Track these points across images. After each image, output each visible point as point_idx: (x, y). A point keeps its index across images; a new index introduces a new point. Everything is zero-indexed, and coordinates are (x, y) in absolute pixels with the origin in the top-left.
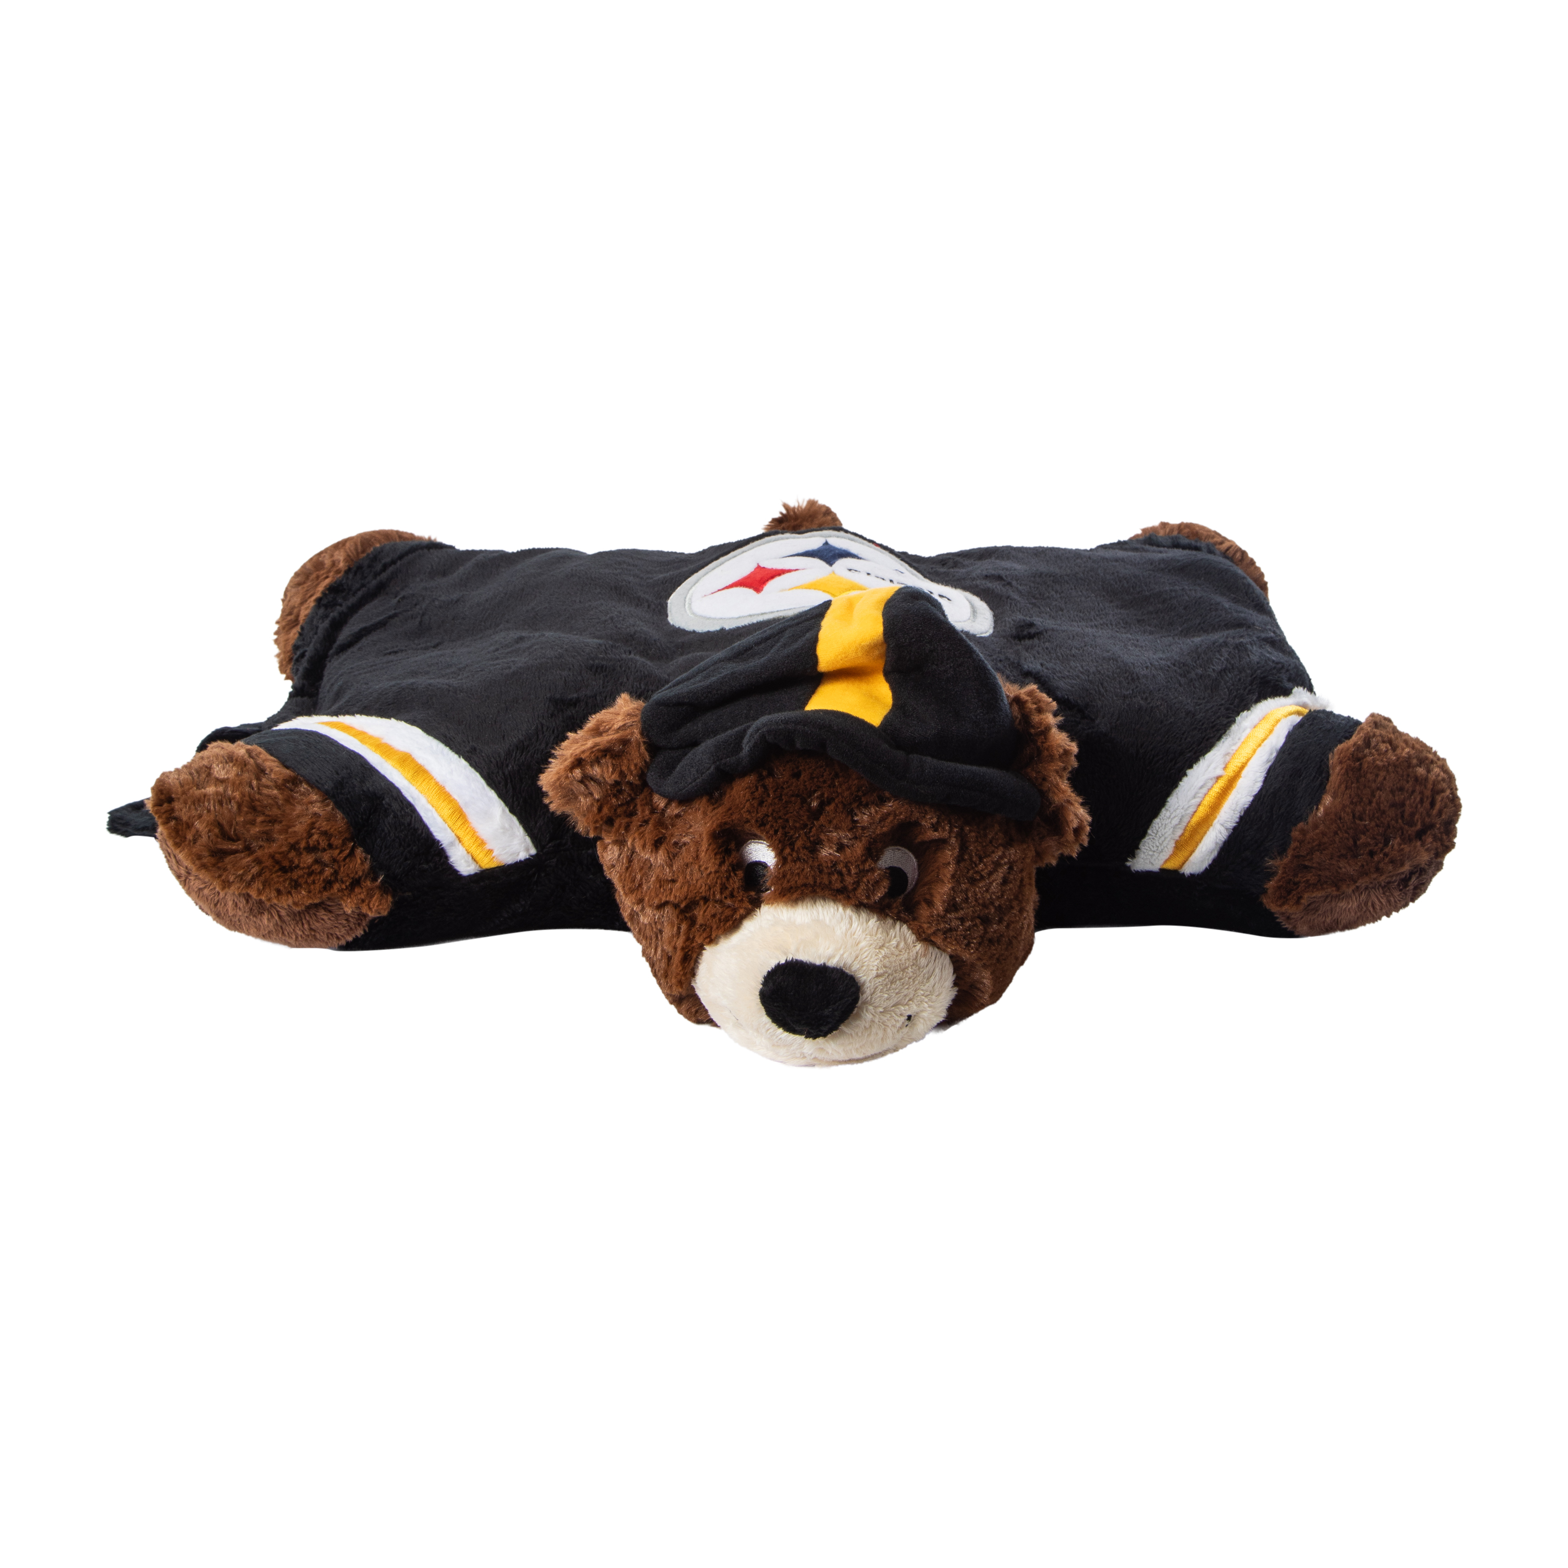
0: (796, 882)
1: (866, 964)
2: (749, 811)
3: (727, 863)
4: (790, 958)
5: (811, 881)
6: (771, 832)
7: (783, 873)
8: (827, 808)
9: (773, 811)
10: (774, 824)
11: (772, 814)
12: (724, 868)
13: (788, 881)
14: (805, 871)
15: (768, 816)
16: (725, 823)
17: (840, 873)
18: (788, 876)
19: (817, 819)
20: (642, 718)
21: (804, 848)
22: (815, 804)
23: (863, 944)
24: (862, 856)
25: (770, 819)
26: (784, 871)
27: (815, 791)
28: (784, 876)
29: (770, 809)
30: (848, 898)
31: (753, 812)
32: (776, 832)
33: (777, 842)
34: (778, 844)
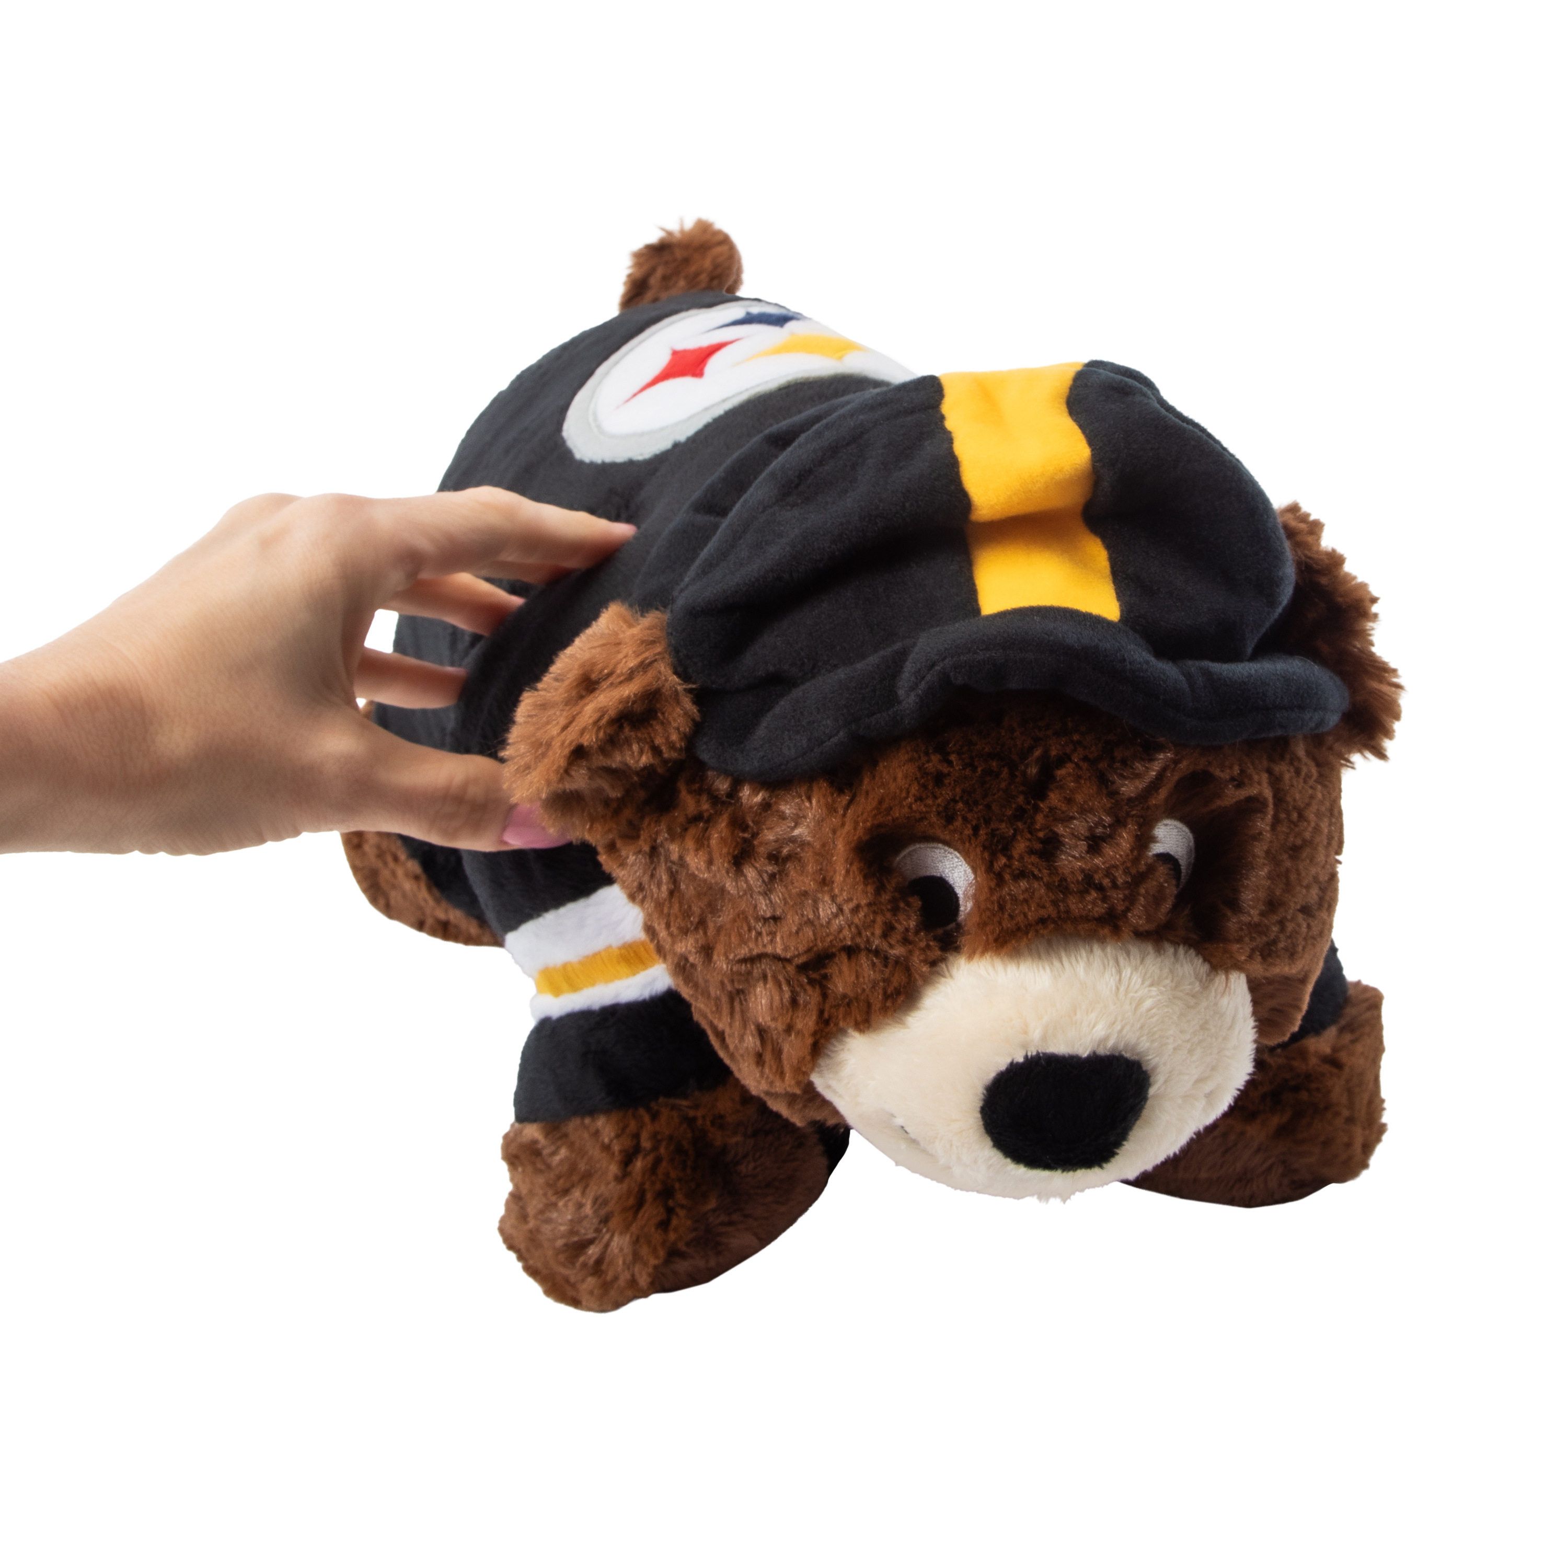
0: (1025, 915)
1: (1157, 1036)
2: (919, 799)
3: (890, 887)
4: (1032, 1052)
5: (1051, 911)
6: (968, 831)
7: (999, 903)
8: (1060, 773)
9: (964, 791)
10: (969, 816)
11: (961, 798)
12: (885, 897)
13: (1011, 917)
14: (1037, 895)
15: (956, 802)
16: (879, 826)
17: (1100, 888)
18: (1008, 906)
19: (1043, 796)
20: (669, 645)
21: (1031, 852)
22: (1033, 771)
23: (1148, 1003)
24: (1132, 851)
25: (960, 805)
26: (1001, 897)
27: (1031, 749)
28: (1002, 908)
29: (958, 790)
30: (1116, 932)
31: (927, 797)
32: (976, 829)
33: (979, 850)
34: (982, 852)
